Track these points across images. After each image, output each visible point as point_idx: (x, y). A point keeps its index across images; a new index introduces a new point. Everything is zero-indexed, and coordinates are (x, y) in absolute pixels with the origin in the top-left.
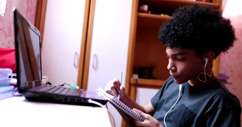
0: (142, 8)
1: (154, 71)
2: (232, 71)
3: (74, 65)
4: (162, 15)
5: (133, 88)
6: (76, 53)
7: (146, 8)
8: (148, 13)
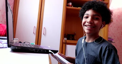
0: (68, 4)
1: (75, 36)
2: (114, 36)
3: (34, 33)
4: (79, 8)
5: (64, 45)
6: (35, 27)
7: (71, 4)
8: (72, 6)
